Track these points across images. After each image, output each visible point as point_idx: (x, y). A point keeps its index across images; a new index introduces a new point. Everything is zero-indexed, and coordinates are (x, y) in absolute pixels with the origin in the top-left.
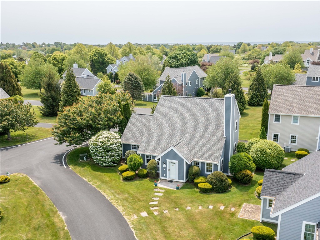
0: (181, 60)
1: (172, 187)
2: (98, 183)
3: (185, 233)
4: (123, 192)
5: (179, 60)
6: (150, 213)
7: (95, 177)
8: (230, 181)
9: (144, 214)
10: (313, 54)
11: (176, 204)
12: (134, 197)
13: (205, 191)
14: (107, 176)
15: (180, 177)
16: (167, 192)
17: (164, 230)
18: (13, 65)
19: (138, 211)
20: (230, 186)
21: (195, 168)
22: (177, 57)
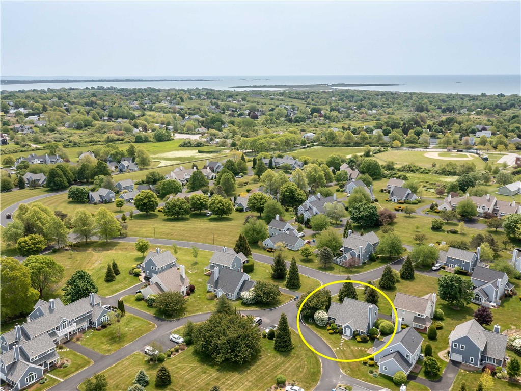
0: (363, 213)
1: (347, 339)
2: (320, 334)
3: (350, 356)
4: (330, 339)
5: (360, 212)
6: (340, 348)
7: (319, 331)
8: (368, 338)
9: (338, 349)
10: (489, 200)
11: (348, 346)
12: (334, 342)
13: (359, 342)
14: (323, 331)
15: (351, 335)
16: (345, 341)
17: (344, 354)
18: (221, 203)
19: (336, 348)
20: (368, 340)
21: (356, 332)
22: (359, 209)
